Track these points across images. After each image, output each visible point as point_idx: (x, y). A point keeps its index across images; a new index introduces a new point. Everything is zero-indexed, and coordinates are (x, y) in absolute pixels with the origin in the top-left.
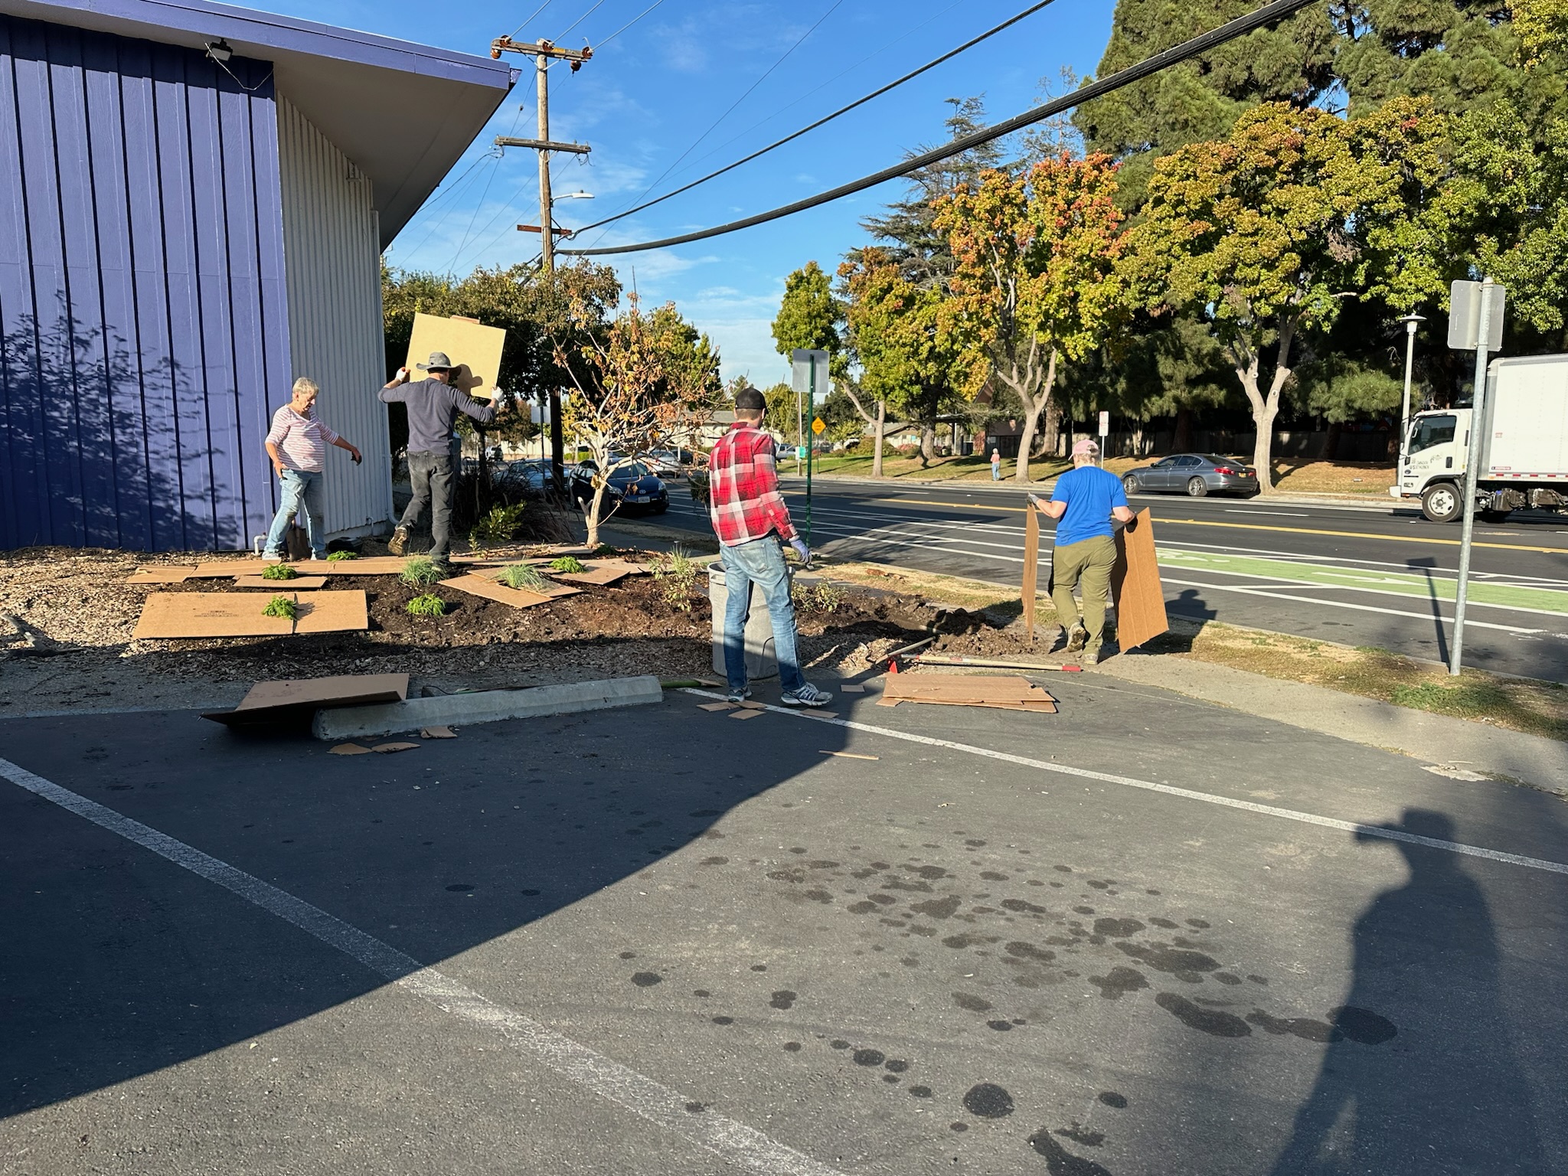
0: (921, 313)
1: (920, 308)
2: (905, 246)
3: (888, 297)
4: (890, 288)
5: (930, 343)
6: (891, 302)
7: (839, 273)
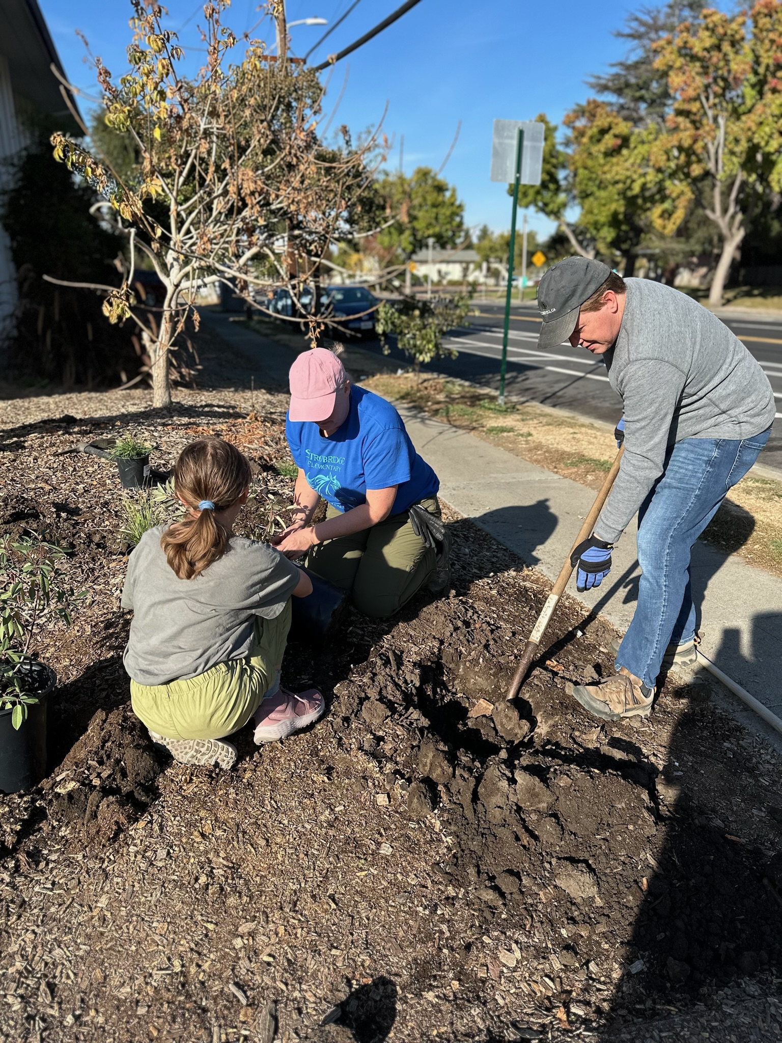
0: (636, 152)
1: (635, 147)
2: (622, 101)
3: (607, 137)
4: (610, 128)
5: (642, 180)
6: (609, 141)
7: (564, 123)
